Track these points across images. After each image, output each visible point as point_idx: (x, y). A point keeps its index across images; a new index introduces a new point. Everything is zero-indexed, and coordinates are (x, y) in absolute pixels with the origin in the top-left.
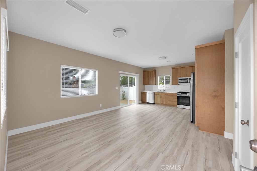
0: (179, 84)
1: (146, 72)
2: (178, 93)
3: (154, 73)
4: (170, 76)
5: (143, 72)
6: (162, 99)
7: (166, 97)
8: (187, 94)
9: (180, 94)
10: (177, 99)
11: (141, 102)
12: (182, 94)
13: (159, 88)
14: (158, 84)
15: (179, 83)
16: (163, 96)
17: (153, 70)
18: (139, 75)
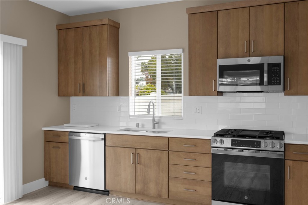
0: (220, 93)
1: (72, 33)
2: (219, 139)
3: (105, 35)
4: (178, 52)
5: (56, 31)
6: (139, 167)
7: (159, 160)
8: (258, 144)
9: (228, 142)
10: (210, 170)
11: (41, 183)
12: (233, 143)
13: (131, 113)
14: (127, 94)
15: (221, 89)
16: (143, 153)
17: (101, 20)
18: (23, 42)
